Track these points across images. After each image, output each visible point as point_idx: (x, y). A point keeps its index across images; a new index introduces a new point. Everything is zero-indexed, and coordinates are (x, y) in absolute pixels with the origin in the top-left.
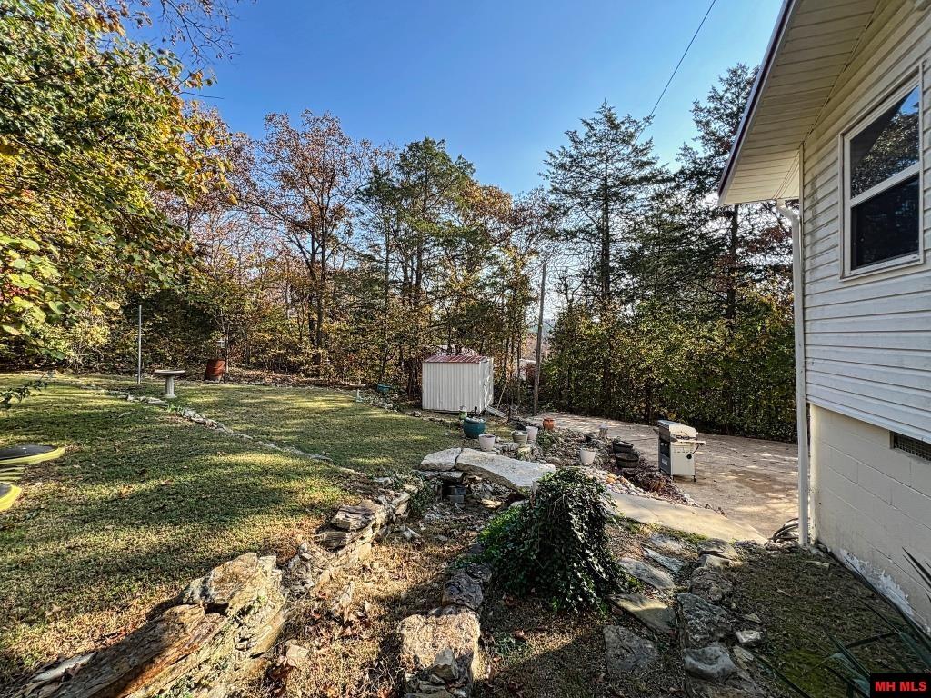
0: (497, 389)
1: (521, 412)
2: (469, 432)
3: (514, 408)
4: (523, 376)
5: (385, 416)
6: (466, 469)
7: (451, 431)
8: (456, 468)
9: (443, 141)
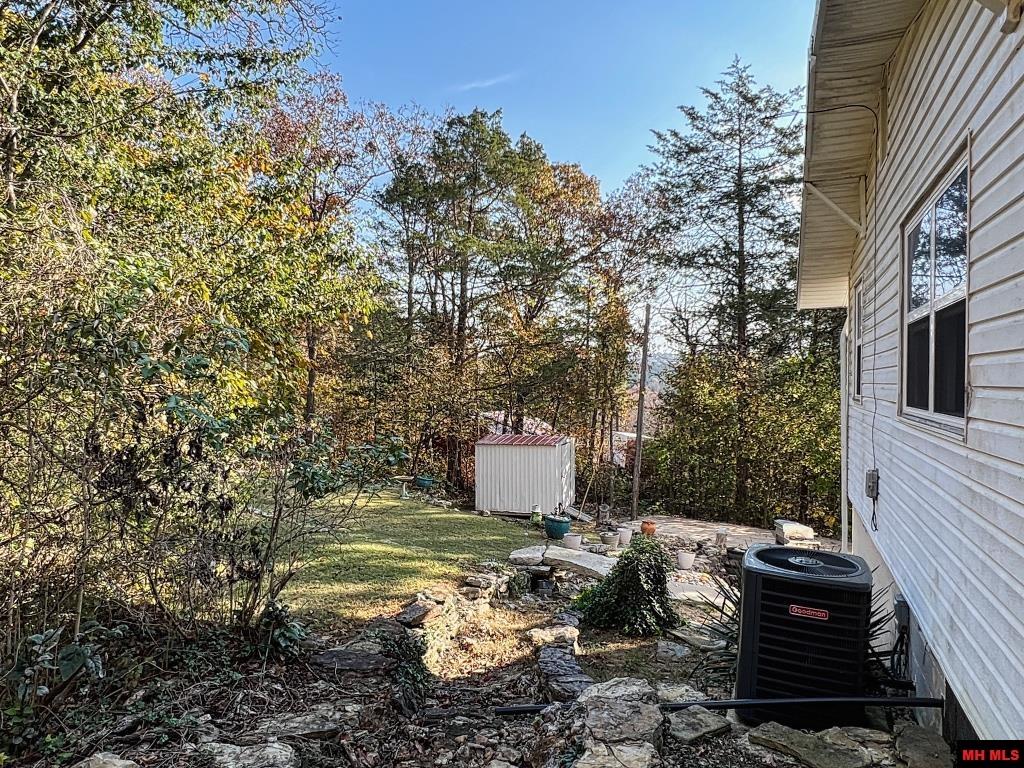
0: (580, 481)
1: (614, 514)
2: (553, 531)
3: (604, 508)
4: (621, 459)
5: (445, 516)
6: (553, 563)
7: (530, 532)
8: (543, 563)
9: (498, 111)
